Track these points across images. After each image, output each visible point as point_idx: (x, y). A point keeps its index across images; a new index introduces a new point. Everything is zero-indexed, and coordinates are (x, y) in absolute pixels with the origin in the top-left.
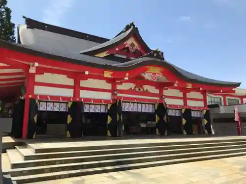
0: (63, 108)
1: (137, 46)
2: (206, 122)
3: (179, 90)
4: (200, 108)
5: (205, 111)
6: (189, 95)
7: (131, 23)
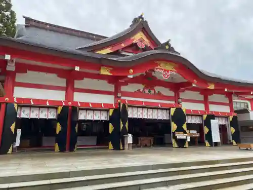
0: (51, 115)
1: (147, 42)
2: (233, 130)
3: (199, 92)
4: (225, 113)
5: (231, 118)
6: (211, 98)
7: (140, 15)
